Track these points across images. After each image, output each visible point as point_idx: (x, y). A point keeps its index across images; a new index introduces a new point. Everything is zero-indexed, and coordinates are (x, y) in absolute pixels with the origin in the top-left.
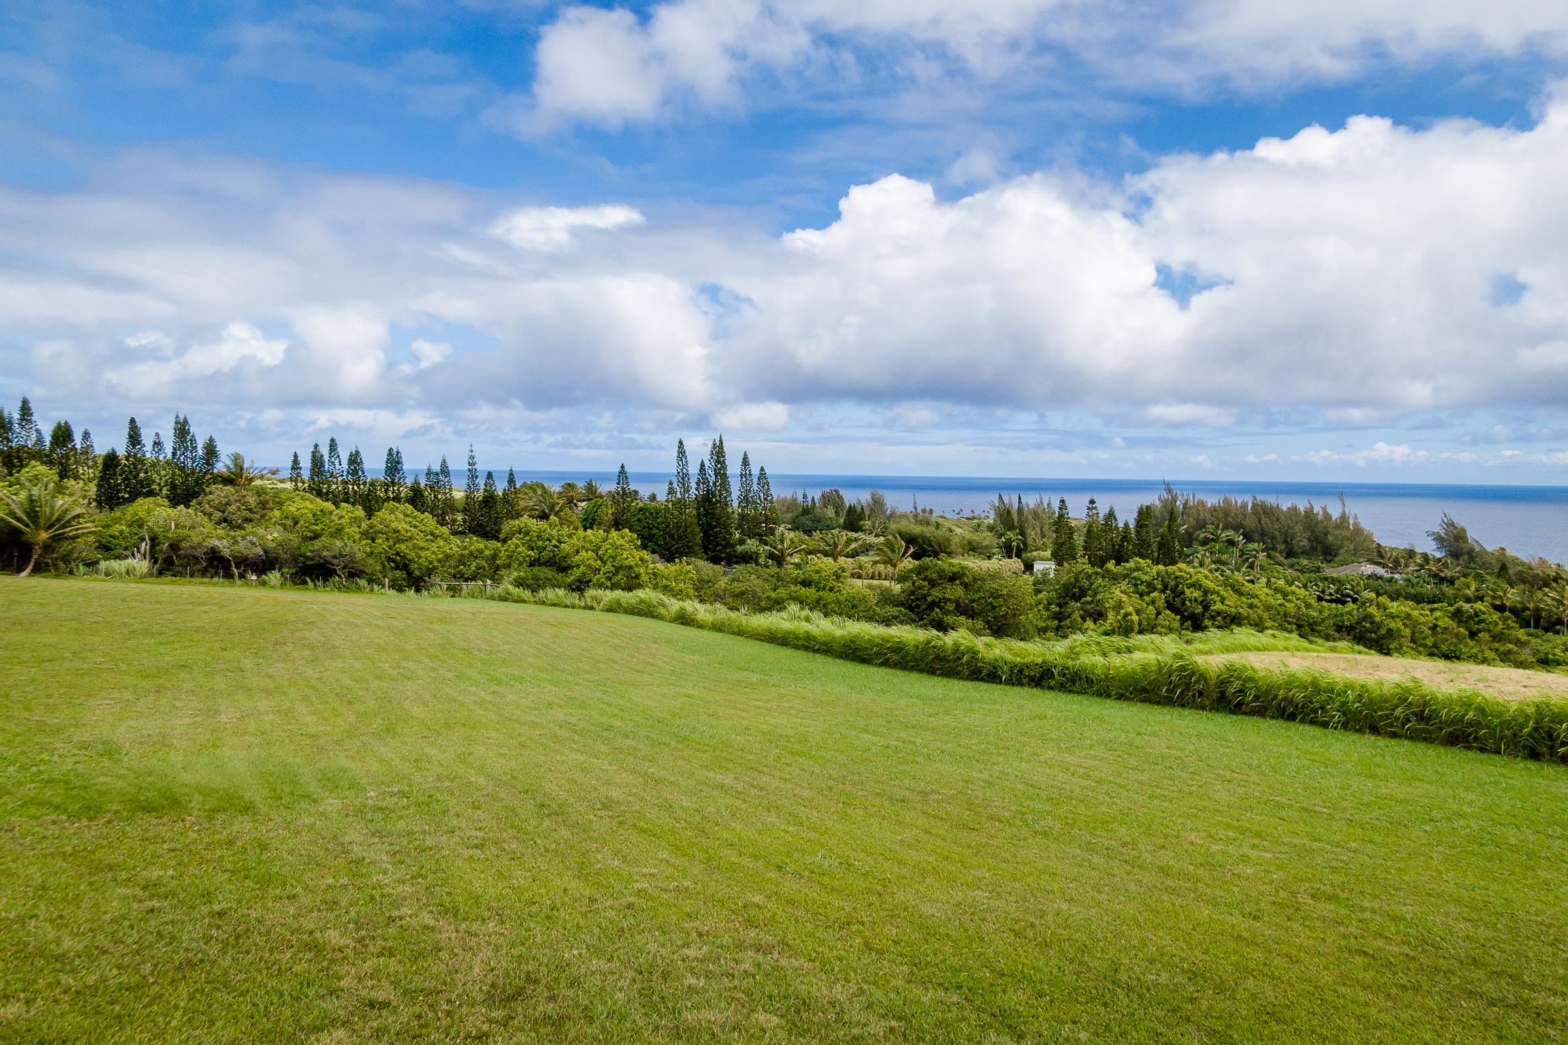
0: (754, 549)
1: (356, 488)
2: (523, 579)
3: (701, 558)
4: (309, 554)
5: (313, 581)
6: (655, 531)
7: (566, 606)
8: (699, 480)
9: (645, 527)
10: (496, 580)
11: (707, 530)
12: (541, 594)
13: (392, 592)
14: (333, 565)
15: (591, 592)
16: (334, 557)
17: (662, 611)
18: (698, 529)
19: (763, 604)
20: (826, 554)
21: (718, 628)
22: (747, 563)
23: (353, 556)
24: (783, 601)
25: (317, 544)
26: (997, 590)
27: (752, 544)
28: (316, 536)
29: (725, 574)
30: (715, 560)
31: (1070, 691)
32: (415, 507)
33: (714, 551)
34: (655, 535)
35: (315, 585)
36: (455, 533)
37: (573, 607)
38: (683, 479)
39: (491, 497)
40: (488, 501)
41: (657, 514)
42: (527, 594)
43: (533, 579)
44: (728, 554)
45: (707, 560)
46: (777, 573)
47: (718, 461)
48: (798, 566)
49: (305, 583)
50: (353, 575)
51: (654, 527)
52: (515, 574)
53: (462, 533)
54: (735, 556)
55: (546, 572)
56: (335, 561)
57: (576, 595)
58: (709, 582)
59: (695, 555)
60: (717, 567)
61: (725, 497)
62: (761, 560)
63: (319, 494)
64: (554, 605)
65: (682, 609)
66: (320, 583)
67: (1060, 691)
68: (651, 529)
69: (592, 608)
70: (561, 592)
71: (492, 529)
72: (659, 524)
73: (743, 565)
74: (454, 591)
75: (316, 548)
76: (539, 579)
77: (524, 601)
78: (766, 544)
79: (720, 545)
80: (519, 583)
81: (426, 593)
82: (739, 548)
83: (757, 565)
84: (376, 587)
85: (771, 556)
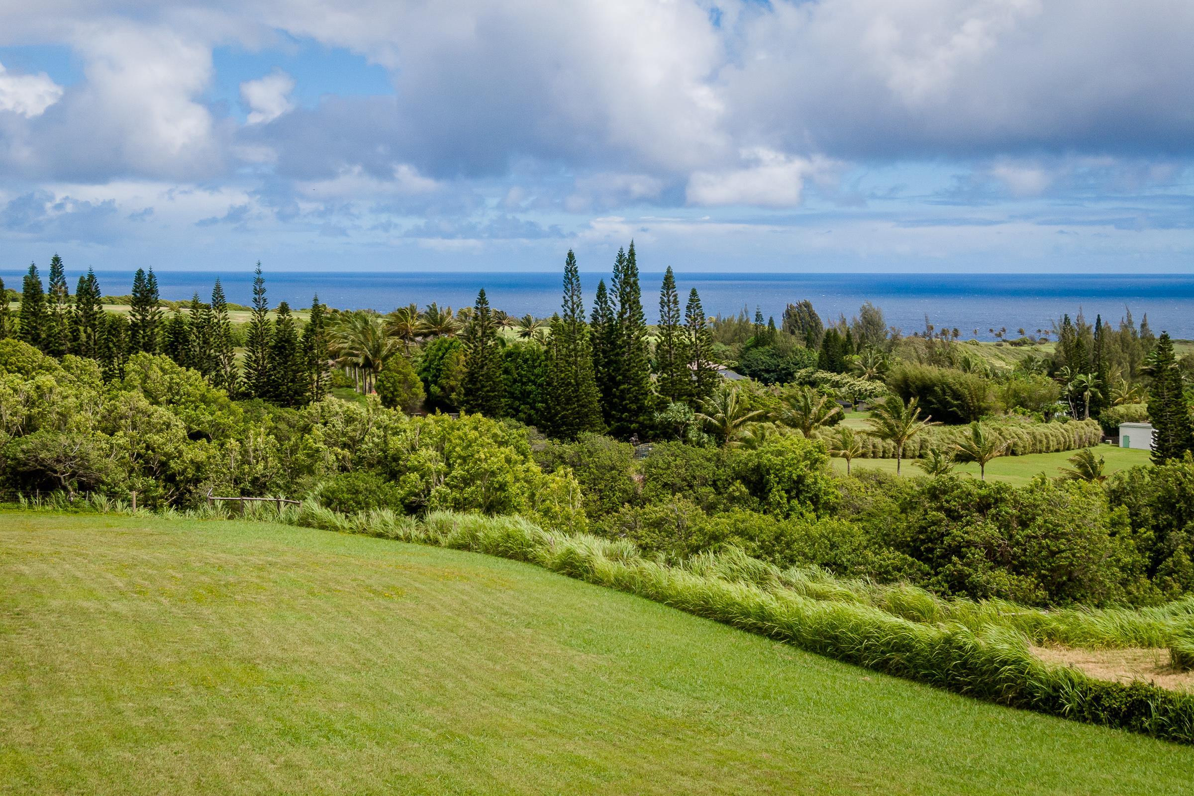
0: (681, 418)
1: (89, 330)
2: (333, 492)
3: (599, 432)
4: (21, 456)
5: (27, 496)
6: (530, 387)
7: (397, 538)
8: (596, 311)
9: (515, 381)
10: (293, 494)
11: (608, 385)
12: (361, 517)
13: (143, 512)
14: (56, 472)
15: (433, 517)
16: (58, 461)
17: (540, 551)
18: (595, 389)
19: (693, 540)
20: (793, 423)
21: (624, 586)
22: (670, 438)
23: (84, 457)
24: (725, 536)
25: (31, 441)
26: (1058, 525)
27: (677, 410)
28: (30, 426)
29: (637, 455)
30: (621, 434)
31: (1175, 739)
32: (176, 359)
33: (620, 420)
34: (530, 392)
35: (30, 503)
36: (235, 396)
37: (408, 539)
38: (573, 311)
39: (288, 341)
40: (283, 347)
41: (534, 361)
42: (339, 519)
43: (349, 491)
44: (641, 424)
45: (609, 433)
46: (717, 455)
47: (626, 283)
48: (748, 444)
49: (17, 500)
50: (87, 487)
51: (530, 381)
52: (321, 486)
53: (246, 396)
54: (653, 427)
55: (367, 480)
56: (59, 467)
57: (412, 520)
58: (613, 468)
59: (592, 427)
60: (623, 445)
61: (638, 338)
62: (692, 435)
63: (35, 341)
64: (380, 535)
65: (570, 552)
66: (38, 500)
67: (1158, 737)
68: (524, 384)
69: (436, 542)
70: (388, 514)
71: (289, 389)
72: (537, 376)
73: (665, 442)
74: (234, 509)
75: (30, 446)
76: (357, 492)
77: (336, 529)
78: (699, 409)
79: (629, 411)
80: (328, 501)
81: (192, 513)
82: (658, 417)
83: (684, 442)
84: (119, 504)
85: (708, 428)
